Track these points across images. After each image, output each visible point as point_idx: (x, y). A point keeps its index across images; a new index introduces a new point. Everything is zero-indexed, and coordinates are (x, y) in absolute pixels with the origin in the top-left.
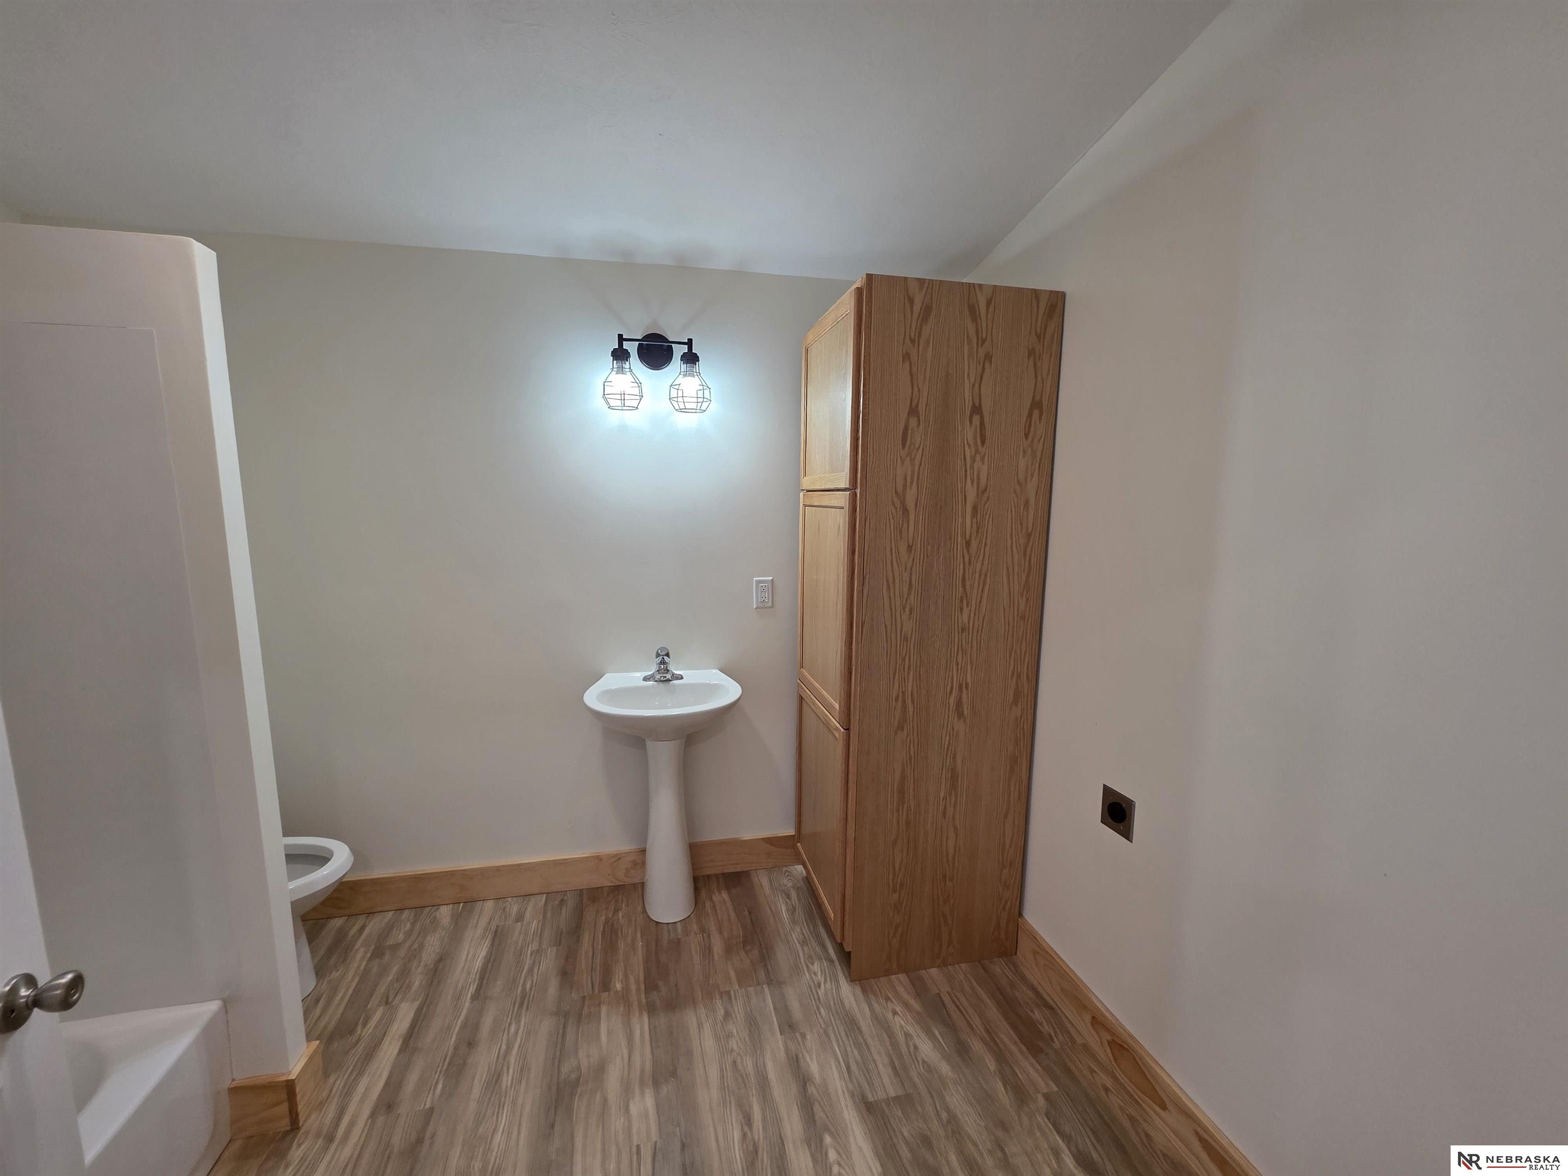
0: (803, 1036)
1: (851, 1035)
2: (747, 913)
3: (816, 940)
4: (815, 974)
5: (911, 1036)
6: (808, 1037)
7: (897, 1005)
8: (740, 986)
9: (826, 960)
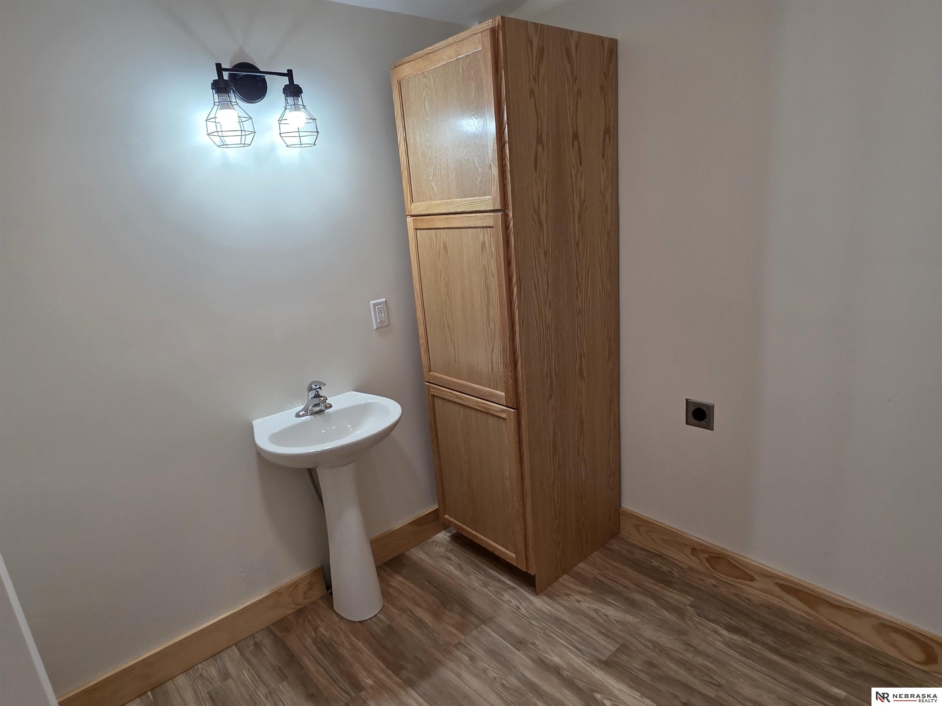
0: (534, 644)
1: (563, 628)
2: (427, 583)
3: (492, 579)
4: (510, 602)
5: (598, 610)
6: (537, 643)
7: (577, 596)
8: (466, 635)
9: (509, 589)
